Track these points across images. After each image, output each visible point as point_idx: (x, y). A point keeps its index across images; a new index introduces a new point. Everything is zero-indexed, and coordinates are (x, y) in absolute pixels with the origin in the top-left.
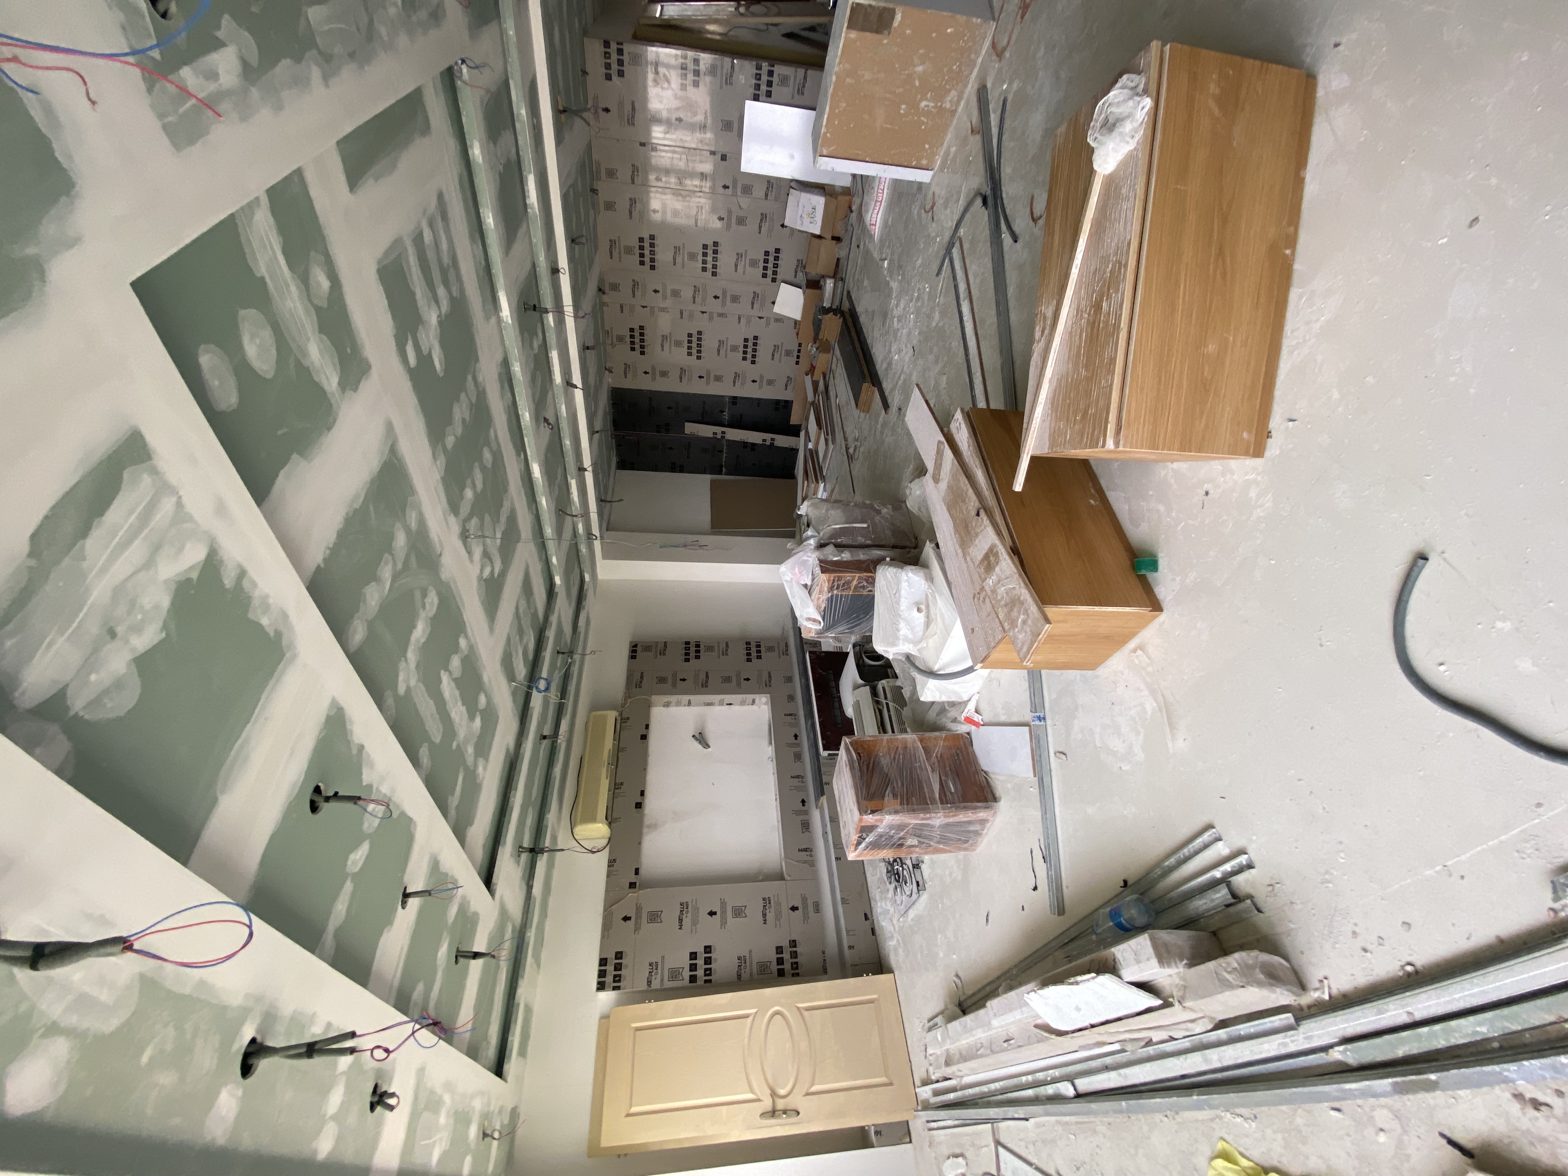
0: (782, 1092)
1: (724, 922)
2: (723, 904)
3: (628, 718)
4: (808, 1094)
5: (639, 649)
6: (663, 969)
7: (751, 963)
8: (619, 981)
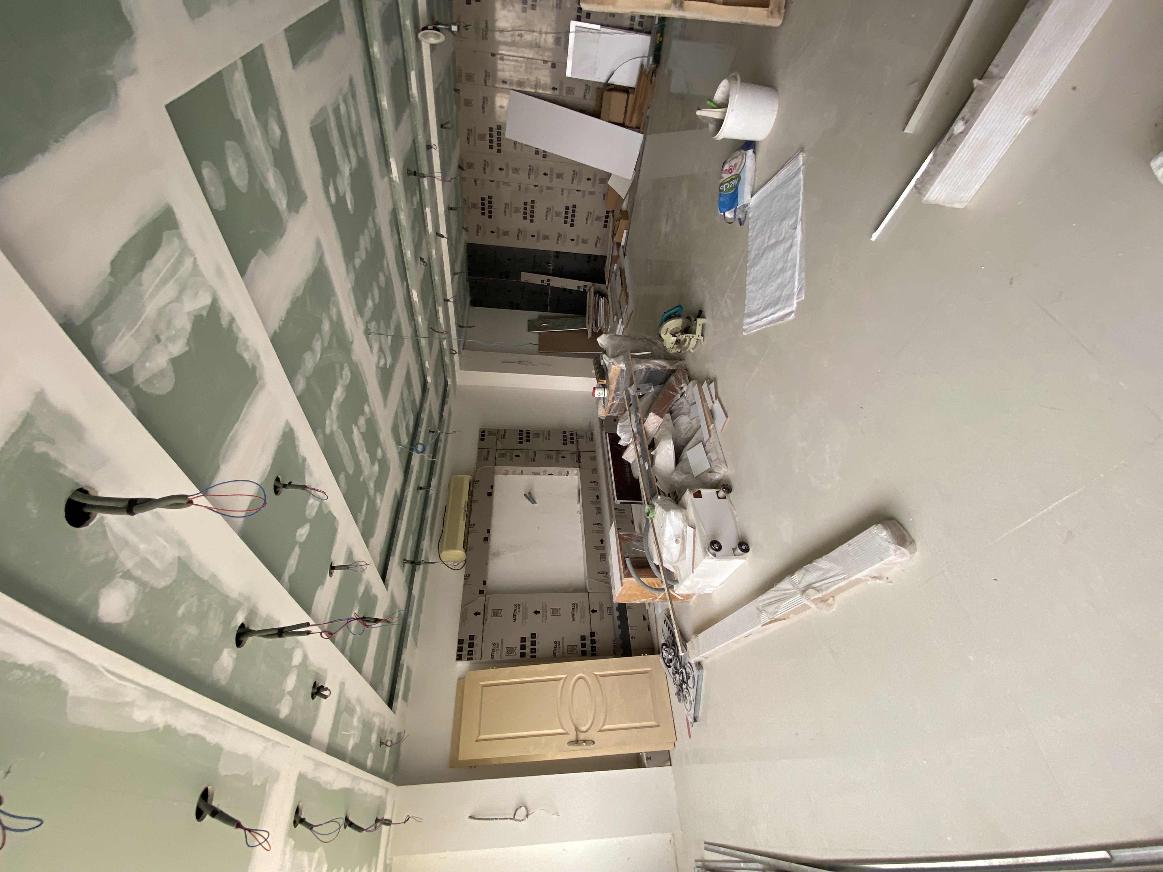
0: (584, 729)
1: (545, 617)
2: (544, 607)
3: (479, 481)
4: (600, 731)
5: (486, 434)
6: (502, 647)
7: (563, 646)
8: (472, 654)
